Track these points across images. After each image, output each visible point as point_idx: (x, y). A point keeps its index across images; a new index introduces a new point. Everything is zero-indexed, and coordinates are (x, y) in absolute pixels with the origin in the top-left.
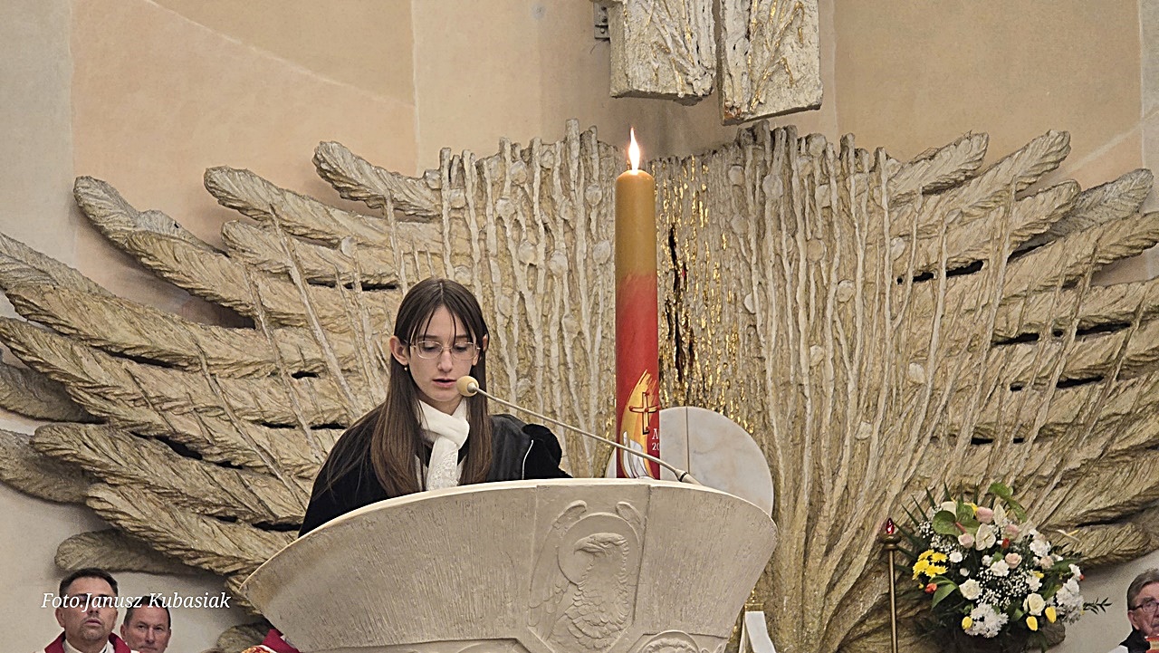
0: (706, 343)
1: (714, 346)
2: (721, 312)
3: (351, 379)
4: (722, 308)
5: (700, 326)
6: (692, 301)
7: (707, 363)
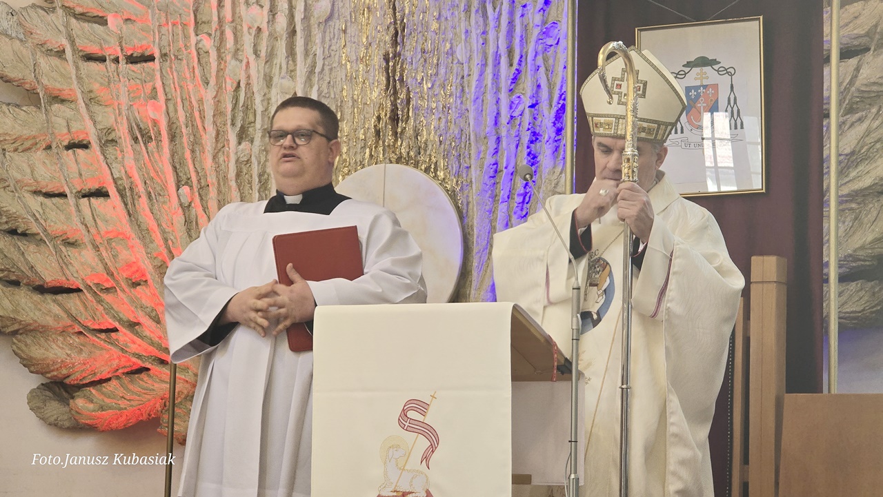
0: (422, 98)
1: (430, 100)
2: (438, 64)
3: (110, 149)
4: (438, 60)
5: (417, 80)
6: (408, 54)
7: (422, 119)
